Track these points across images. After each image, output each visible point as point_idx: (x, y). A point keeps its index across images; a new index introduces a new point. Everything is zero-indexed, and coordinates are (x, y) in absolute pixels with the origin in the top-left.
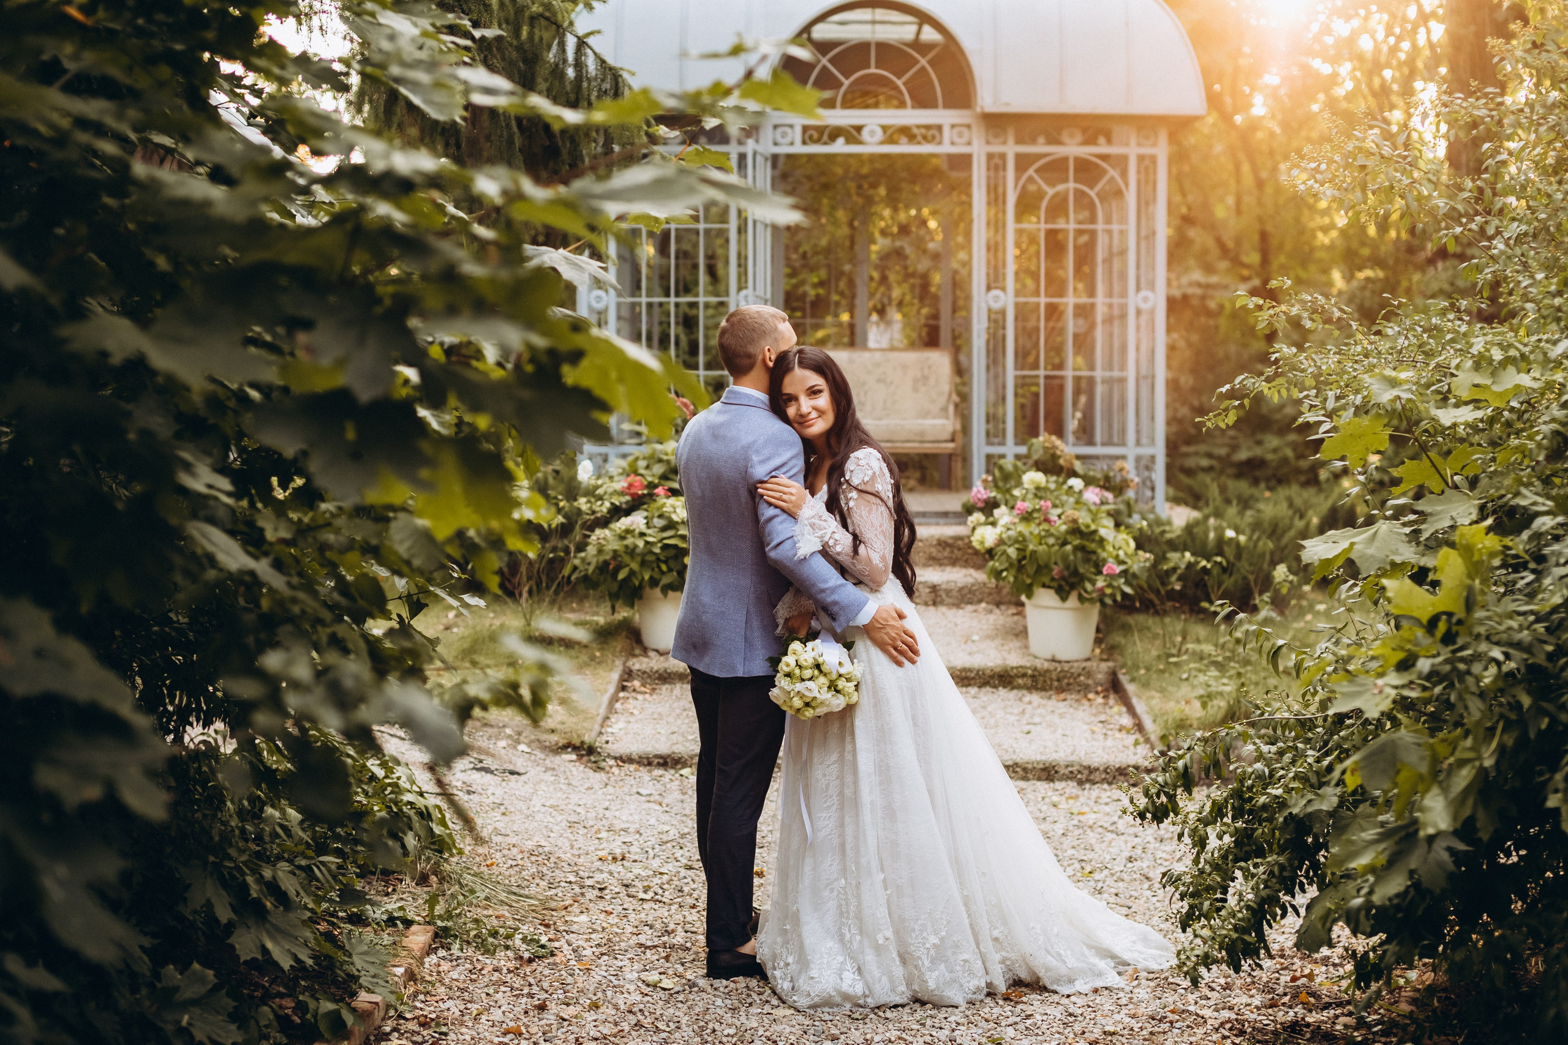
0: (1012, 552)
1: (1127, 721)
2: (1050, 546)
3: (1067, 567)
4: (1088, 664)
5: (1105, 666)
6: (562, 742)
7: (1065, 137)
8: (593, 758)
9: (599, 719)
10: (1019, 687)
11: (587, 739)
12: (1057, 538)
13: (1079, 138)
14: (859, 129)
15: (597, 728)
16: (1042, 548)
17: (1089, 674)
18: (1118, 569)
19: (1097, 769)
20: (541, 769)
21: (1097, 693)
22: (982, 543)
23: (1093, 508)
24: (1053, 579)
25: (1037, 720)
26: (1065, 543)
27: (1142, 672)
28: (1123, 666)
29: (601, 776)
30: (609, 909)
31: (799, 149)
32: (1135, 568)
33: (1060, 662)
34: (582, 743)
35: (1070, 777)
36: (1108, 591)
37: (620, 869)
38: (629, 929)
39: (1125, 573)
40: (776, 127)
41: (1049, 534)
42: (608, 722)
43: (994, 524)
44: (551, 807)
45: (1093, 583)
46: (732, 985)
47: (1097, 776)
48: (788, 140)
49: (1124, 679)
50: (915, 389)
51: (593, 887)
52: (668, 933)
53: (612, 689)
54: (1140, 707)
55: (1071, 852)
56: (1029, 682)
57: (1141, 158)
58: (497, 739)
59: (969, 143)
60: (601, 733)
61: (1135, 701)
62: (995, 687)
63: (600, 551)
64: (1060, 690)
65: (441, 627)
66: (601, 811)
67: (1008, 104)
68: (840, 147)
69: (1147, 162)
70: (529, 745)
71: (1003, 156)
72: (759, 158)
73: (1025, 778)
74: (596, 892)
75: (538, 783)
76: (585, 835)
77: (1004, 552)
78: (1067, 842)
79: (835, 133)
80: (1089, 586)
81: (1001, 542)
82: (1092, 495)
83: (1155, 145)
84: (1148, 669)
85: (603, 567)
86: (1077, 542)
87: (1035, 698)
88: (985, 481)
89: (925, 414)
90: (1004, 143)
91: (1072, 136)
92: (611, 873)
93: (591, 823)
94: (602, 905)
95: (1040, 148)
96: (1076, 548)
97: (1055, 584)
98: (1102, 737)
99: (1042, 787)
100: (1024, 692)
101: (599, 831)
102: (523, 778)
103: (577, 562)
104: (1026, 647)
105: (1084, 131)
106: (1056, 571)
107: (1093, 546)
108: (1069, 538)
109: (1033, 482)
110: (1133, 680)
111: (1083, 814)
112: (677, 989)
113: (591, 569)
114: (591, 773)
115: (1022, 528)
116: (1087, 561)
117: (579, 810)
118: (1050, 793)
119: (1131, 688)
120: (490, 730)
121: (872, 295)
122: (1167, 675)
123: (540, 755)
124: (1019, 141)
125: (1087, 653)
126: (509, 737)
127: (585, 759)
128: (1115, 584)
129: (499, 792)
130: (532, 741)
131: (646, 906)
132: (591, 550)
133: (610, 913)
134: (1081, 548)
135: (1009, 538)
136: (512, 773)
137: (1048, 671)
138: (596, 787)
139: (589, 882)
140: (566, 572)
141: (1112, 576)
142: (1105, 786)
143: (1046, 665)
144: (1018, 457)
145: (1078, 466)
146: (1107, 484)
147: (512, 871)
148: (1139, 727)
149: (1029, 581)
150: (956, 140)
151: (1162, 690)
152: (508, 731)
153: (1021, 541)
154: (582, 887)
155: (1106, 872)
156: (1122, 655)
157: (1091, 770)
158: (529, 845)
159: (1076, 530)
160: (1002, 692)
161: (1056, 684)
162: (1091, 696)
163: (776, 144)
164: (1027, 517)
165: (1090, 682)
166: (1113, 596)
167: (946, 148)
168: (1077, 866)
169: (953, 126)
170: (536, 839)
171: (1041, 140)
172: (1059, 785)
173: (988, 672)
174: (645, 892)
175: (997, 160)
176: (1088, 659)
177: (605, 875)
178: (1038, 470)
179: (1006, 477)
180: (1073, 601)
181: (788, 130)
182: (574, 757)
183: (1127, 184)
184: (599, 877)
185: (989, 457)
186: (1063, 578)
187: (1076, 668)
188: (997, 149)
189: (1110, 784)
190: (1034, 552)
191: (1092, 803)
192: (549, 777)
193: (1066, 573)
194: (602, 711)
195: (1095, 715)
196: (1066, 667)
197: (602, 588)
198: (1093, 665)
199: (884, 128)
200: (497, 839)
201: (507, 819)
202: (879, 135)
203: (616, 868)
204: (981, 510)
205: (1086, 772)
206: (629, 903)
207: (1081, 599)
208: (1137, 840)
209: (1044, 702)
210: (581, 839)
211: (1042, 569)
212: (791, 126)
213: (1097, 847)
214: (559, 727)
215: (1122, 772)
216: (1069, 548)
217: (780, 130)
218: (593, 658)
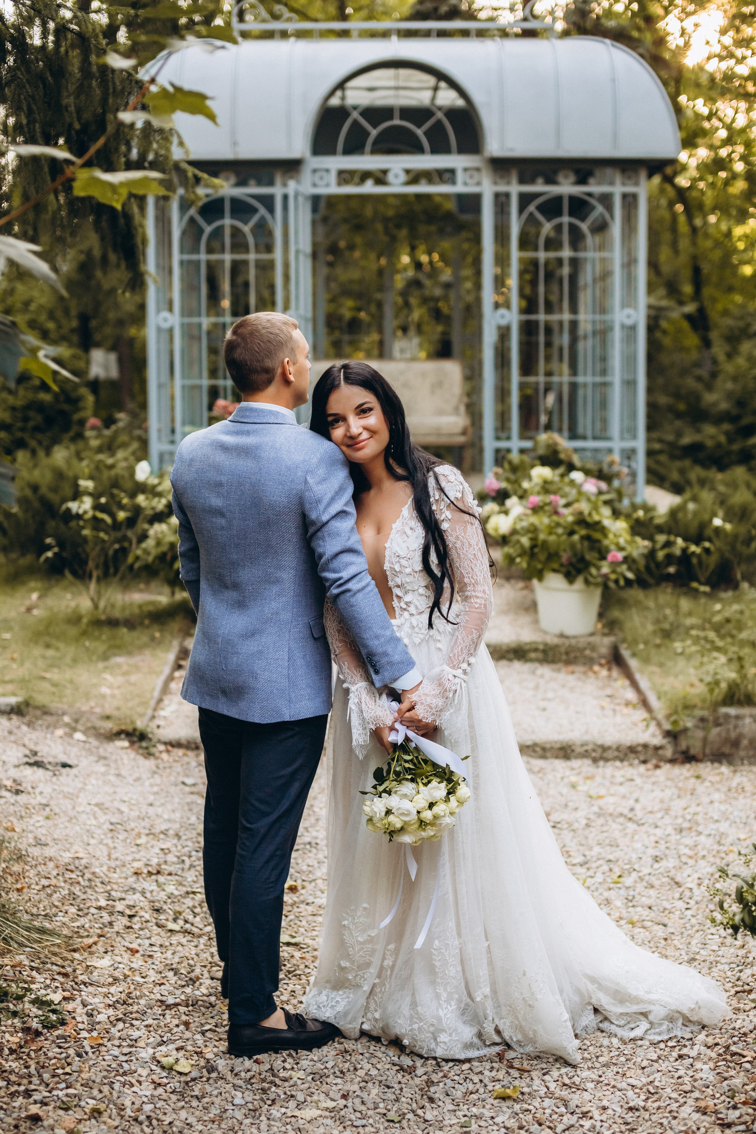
0: (525, 541)
1: (631, 695)
2: (559, 536)
3: (575, 554)
4: (591, 639)
5: (608, 641)
6: (116, 729)
7: (560, 178)
8: (144, 744)
9: (153, 703)
10: (531, 660)
11: (140, 724)
12: (565, 528)
13: (572, 178)
14: (385, 172)
15: (150, 712)
16: (552, 538)
17: (593, 648)
18: (620, 556)
19: (609, 748)
20: (94, 758)
21: (601, 665)
22: (496, 530)
23: (593, 498)
24: (562, 565)
25: (550, 695)
26: (571, 533)
27: (641, 646)
28: (624, 641)
29: (150, 763)
30: (134, 946)
31: (334, 189)
32: (635, 554)
33: (567, 637)
34: (135, 730)
35: (585, 755)
36: (613, 577)
37: (154, 887)
38: (153, 976)
39: (626, 559)
40: (315, 171)
41: (558, 525)
42: (162, 705)
43: (506, 513)
44: (97, 805)
45: (598, 568)
46: (255, 1068)
47: (609, 754)
48: (324, 182)
49: (625, 653)
50: (433, 392)
51: (122, 913)
52: (193, 981)
53: (167, 670)
54: (644, 683)
55: (597, 849)
56: (540, 655)
57: (625, 196)
58: (55, 727)
59: (479, 184)
60: (153, 717)
61: (638, 676)
62: (510, 660)
63: (159, 543)
64: (568, 662)
65: (23, 609)
66: (144, 808)
67: (511, 150)
68: (369, 188)
69: (630, 199)
70: (84, 733)
71: (507, 195)
72: (301, 199)
73: (544, 757)
74: (125, 921)
75: (89, 775)
76: (125, 840)
77: (518, 542)
78: (593, 835)
79: (365, 176)
80: (594, 571)
81: (514, 532)
82: (591, 486)
83: (637, 184)
84: (646, 643)
85: (162, 557)
86: (583, 532)
87: (545, 671)
88: (496, 474)
89: (440, 412)
90: (509, 183)
91: (566, 177)
92: (143, 893)
93: (133, 825)
94: (131, 940)
95: (539, 187)
96: (583, 538)
97: (564, 569)
98: (610, 713)
99: (559, 764)
100: (536, 665)
101: (139, 835)
102: (74, 771)
103: (139, 552)
104: (536, 622)
105: (577, 172)
106: (565, 557)
107: (597, 535)
108: (576, 528)
109: (540, 476)
110: (634, 655)
111: (600, 797)
112: (195, 1074)
113: (150, 559)
114: (141, 760)
115: (534, 520)
116: (592, 548)
117: (124, 808)
118: (568, 773)
119: (633, 663)
120: (49, 719)
121: (396, 316)
122: (663, 649)
123: (94, 742)
124: (522, 181)
125: (590, 629)
126: (67, 725)
127: (137, 745)
128: (619, 570)
129: (47, 789)
130: (88, 729)
131: (174, 939)
132: (150, 543)
133: (134, 952)
134: (587, 538)
135: (523, 528)
136: (65, 765)
137: (557, 646)
138: (144, 776)
139: (120, 906)
140: (130, 559)
141: (615, 564)
142: (618, 763)
143: (556, 641)
144: (522, 451)
145: (576, 460)
146: (601, 475)
147: (43, 895)
148: (645, 703)
149: (539, 566)
150: (469, 181)
151: (661, 665)
152: (66, 719)
153: (533, 530)
154: (111, 914)
155: (634, 875)
156: (621, 629)
157: (604, 749)
158: (66, 857)
159: (581, 521)
160: (517, 665)
161: (564, 657)
162: (596, 668)
163: (315, 185)
164: (536, 509)
165: (595, 655)
166: (616, 582)
167: (459, 188)
168: (605, 868)
169: (466, 170)
170: (76, 847)
171: (540, 180)
172: (575, 763)
173: (504, 648)
174: (175, 920)
175: (503, 199)
176: (592, 634)
177: (138, 896)
178: (543, 464)
179: (514, 469)
180: (579, 584)
181: (325, 174)
182: (126, 744)
183: (612, 216)
184: (132, 898)
185: (497, 451)
186: (571, 564)
187: (582, 642)
188: (502, 188)
189: (622, 760)
190: (545, 542)
191: (607, 783)
192: (100, 768)
193: (574, 560)
194: (156, 694)
195: (602, 688)
196: (573, 642)
197: (162, 574)
198: (596, 639)
199: (408, 171)
200: (35, 851)
201: (50, 823)
202: (403, 177)
203: (149, 885)
204: (494, 499)
205: (600, 751)
206: (158, 937)
207: (587, 582)
208: (659, 832)
209: (555, 675)
210: (119, 845)
211: (552, 556)
212: (327, 171)
213: (622, 842)
214: (115, 713)
215: (632, 750)
216: (576, 538)
217: (318, 175)
218: (153, 639)
